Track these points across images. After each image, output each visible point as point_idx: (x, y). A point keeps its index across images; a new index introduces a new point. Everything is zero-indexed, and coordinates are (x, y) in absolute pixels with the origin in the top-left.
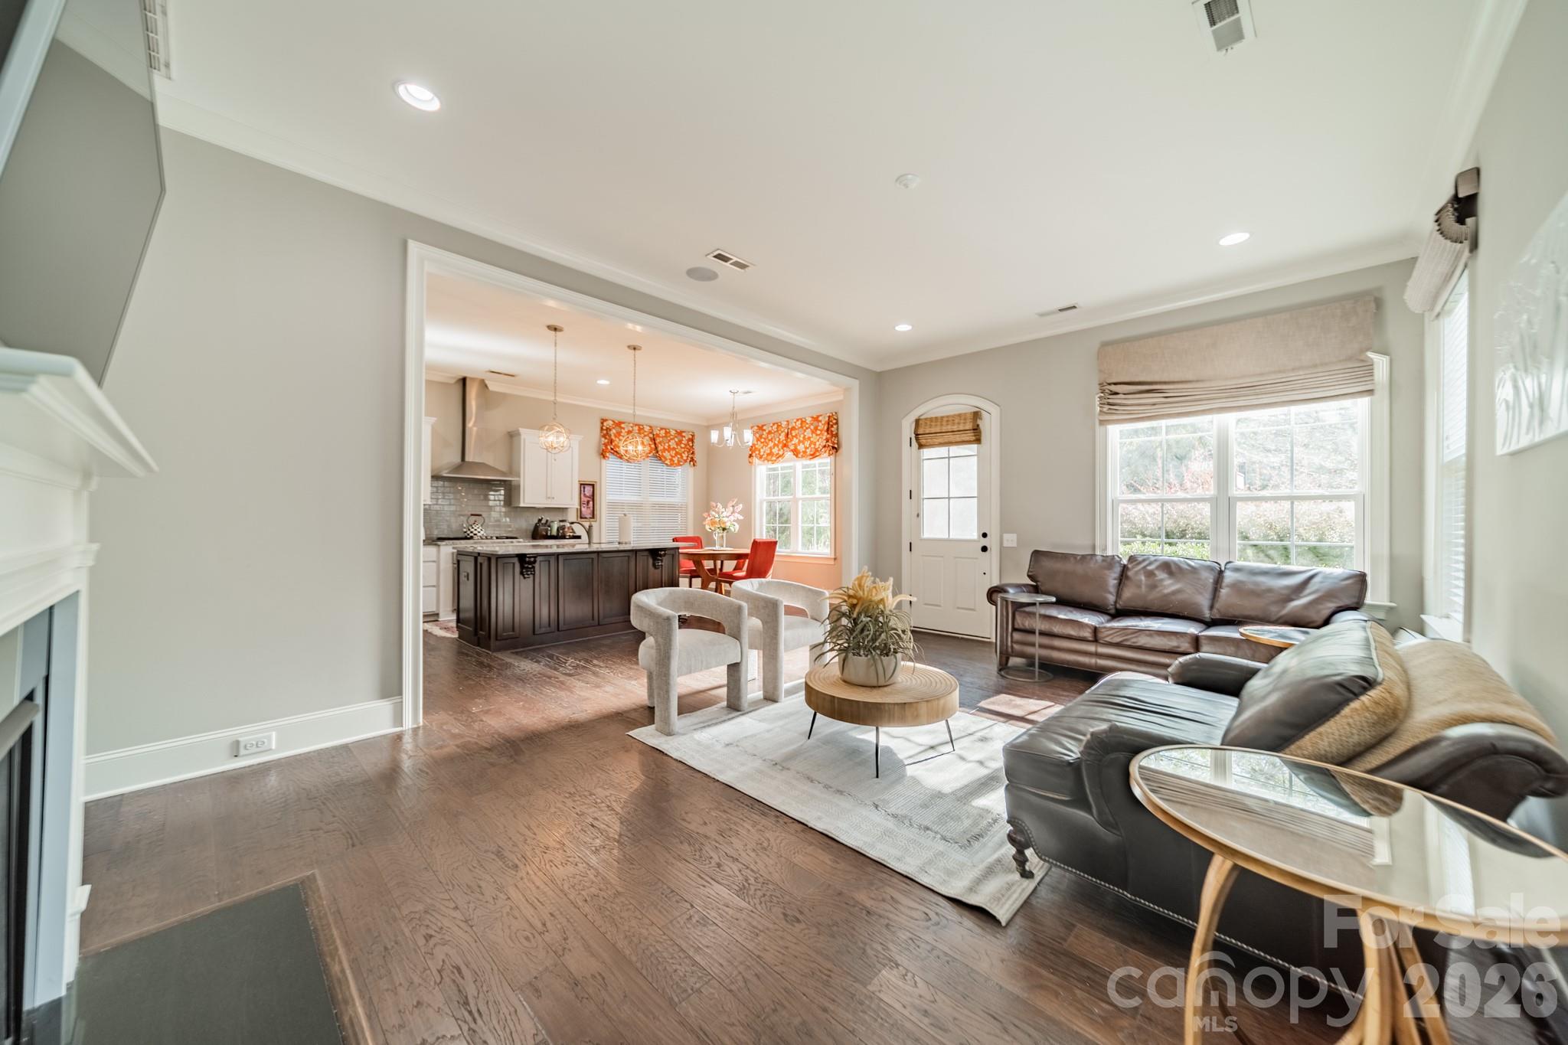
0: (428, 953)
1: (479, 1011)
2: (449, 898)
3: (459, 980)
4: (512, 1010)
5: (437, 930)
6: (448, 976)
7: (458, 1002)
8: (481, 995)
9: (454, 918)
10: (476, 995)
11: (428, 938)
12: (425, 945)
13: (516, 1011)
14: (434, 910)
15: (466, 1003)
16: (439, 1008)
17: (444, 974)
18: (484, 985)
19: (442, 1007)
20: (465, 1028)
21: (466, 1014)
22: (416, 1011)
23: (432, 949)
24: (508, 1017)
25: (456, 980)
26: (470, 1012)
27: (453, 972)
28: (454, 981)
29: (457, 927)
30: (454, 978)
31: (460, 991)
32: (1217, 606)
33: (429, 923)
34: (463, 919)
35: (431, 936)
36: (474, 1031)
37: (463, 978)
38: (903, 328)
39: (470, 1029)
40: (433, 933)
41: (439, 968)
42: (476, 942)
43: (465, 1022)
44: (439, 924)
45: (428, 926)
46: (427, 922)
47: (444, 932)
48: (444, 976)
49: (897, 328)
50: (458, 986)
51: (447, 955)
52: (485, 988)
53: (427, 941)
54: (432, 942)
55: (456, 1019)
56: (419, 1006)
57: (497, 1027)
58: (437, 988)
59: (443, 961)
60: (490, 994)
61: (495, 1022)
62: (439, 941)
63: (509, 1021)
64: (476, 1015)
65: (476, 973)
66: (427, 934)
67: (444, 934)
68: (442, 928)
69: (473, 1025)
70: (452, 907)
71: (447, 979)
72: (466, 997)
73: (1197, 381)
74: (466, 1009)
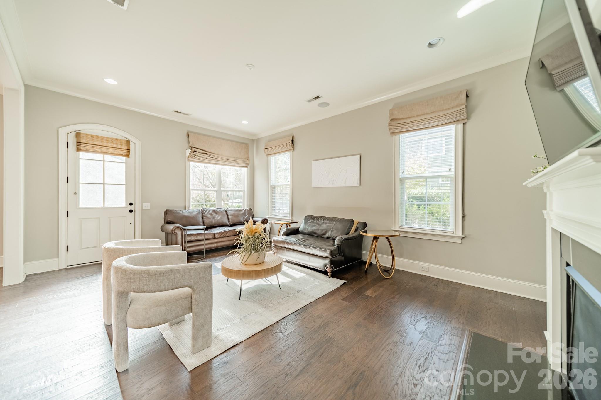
0: (421, 380)
1: (426, 354)
2: (393, 391)
3: (422, 364)
4: (420, 347)
5: (410, 384)
6: (423, 368)
7: (428, 360)
8: (422, 356)
9: (401, 381)
10: (423, 357)
11: (416, 385)
12: (419, 384)
13: (420, 346)
14: (403, 393)
15: (427, 358)
16: (434, 364)
17: (424, 370)
18: (419, 356)
19: (433, 363)
20: (432, 355)
21: (429, 356)
22: (439, 370)
23: (418, 380)
24: (422, 346)
25: (423, 365)
26: (428, 355)
27: (421, 368)
28: (424, 365)
29: (405, 377)
30: (423, 366)
31: (425, 362)
32: (230, 220)
33: (410, 390)
34: (400, 377)
35: (414, 385)
36: (431, 352)
37: (421, 363)
38: (111, 81)
39: (432, 353)
40: (413, 385)
41: (423, 373)
42: (407, 367)
43: (431, 355)
44: (408, 385)
45: (411, 390)
46: (410, 392)
47: (409, 381)
48: (425, 369)
49: (105, 80)
50: (424, 363)
51: (417, 373)
52: (420, 356)
53: (417, 385)
54: (415, 382)
55: (432, 358)
56: (437, 370)
57: (427, 347)
58: (429, 369)
59: (420, 373)
60: (420, 354)
61: (426, 349)
62: (414, 380)
63: (423, 346)
64: (428, 354)
65: (417, 361)
66: (414, 387)
67: (410, 380)
68: (409, 383)
69: (431, 353)
70: (397, 386)
71: (425, 368)
72: (425, 359)
73: (217, 154)
74: (428, 357)
